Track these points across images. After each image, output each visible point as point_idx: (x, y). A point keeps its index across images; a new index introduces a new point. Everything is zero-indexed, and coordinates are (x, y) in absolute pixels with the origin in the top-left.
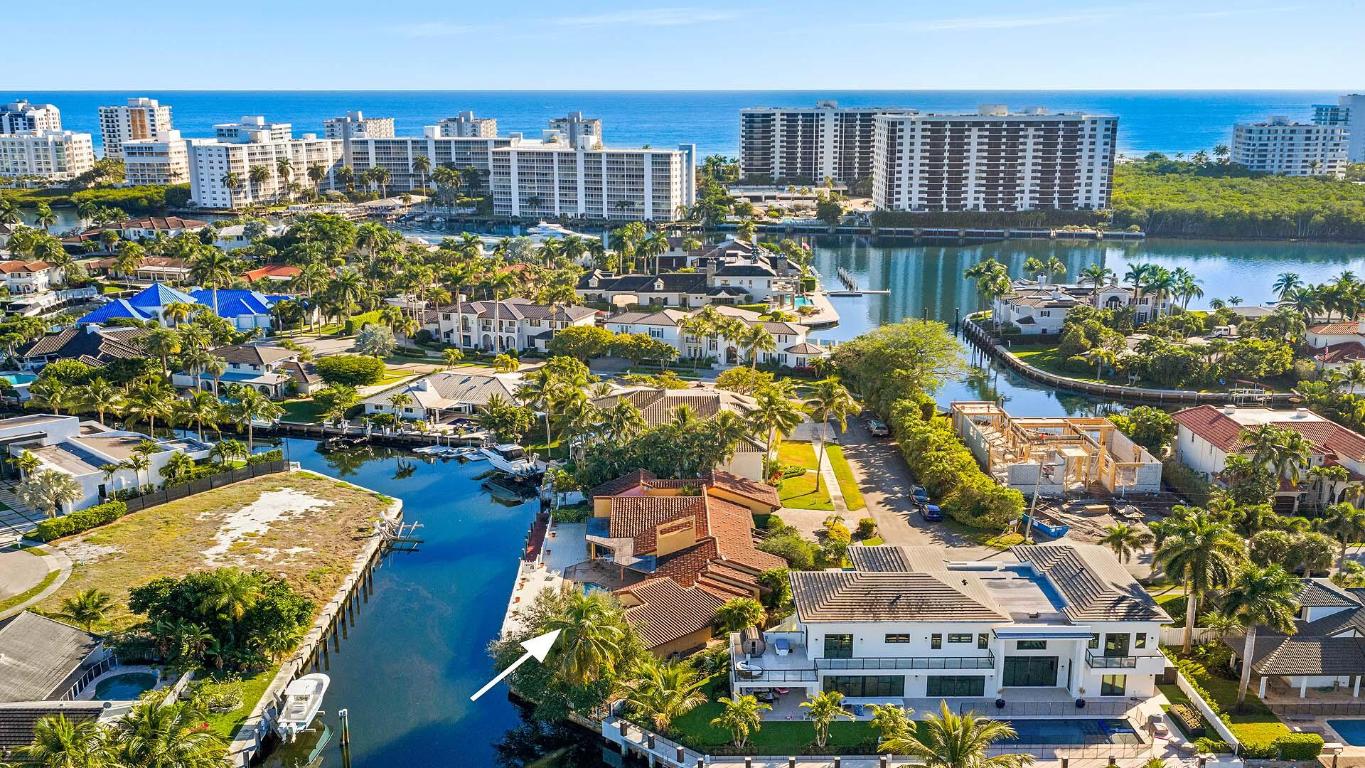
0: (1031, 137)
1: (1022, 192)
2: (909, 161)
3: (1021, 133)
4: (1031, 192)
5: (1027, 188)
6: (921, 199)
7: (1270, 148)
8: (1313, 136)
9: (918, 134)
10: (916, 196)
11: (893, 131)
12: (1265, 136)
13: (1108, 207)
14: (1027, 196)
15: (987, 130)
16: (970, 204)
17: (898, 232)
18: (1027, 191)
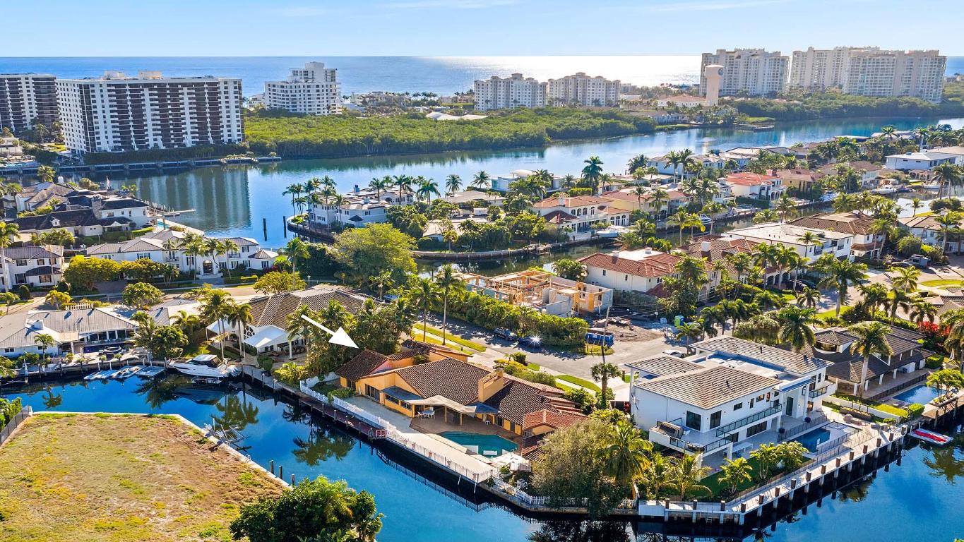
0: (186, 94)
1: (186, 133)
2: (102, 114)
3: (180, 91)
4: (192, 133)
5: (189, 130)
6: (115, 142)
7: (298, 97)
8: (321, 89)
9: (106, 93)
10: (111, 140)
11: (88, 93)
12: (293, 90)
13: (244, 140)
14: (190, 136)
15: (156, 89)
16: (151, 143)
17: (114, 168)
18: (189, 133)
